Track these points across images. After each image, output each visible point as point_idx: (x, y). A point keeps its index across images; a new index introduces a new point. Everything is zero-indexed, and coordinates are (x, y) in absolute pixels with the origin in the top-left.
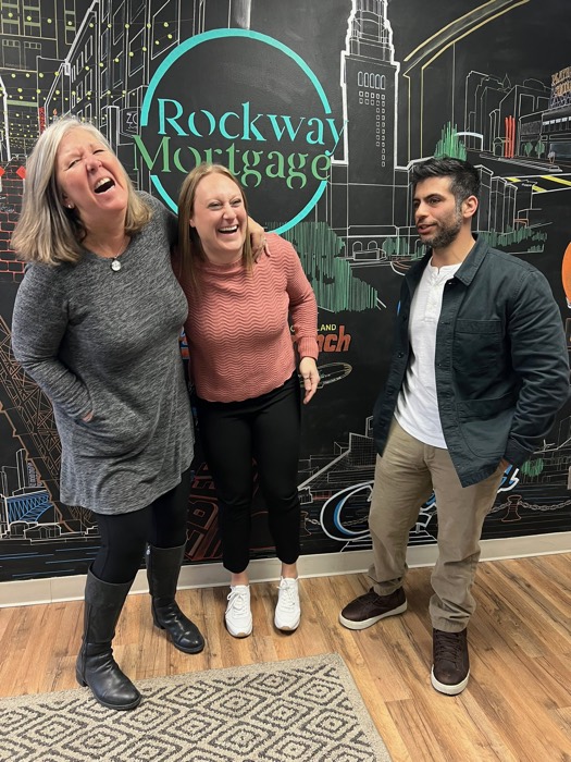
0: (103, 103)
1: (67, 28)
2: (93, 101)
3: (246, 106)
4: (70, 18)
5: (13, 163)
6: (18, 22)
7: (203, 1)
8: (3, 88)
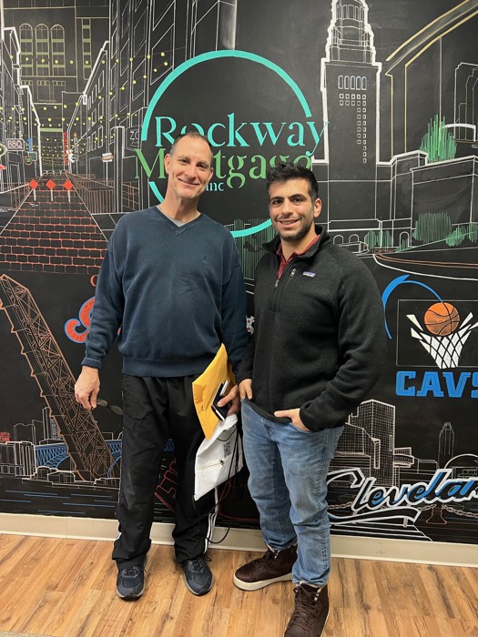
0: (112, 124)
1: (85, 66)
2: (104, 124)
3: (231, 117)
4: (87, 58)
5: (44, 177)
6: (48, 66)
7: (194, 30)
8: (37, 120)
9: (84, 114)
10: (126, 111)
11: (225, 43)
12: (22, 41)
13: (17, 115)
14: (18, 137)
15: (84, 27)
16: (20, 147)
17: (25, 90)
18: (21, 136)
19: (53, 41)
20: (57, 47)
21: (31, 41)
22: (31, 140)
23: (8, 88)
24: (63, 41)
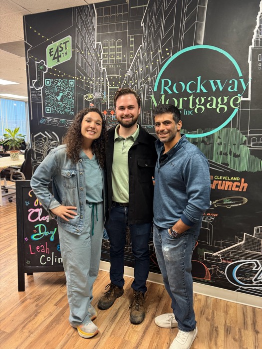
0: (141, 84)
1: (130, 58)
2: (137, 84)
3: (199, 78)
4: (132, 54)
5: (110, 109)
6: (114, 58)
7: (182, 37)
8: (108, 83)
9: (129, 80)
10: (148, 77)
11: (198, 42)
12: (104, 48)
13: (100, 81)
14: (99, 91)
15: (131, 39)
16: (100, 96)
17: (104, 70)
18: (101, 90)
19: (117, 47)
20: (119, 50)
21: (107, 47)
22: (105, 92)
23: (97, 69)
24: (121, 47)
